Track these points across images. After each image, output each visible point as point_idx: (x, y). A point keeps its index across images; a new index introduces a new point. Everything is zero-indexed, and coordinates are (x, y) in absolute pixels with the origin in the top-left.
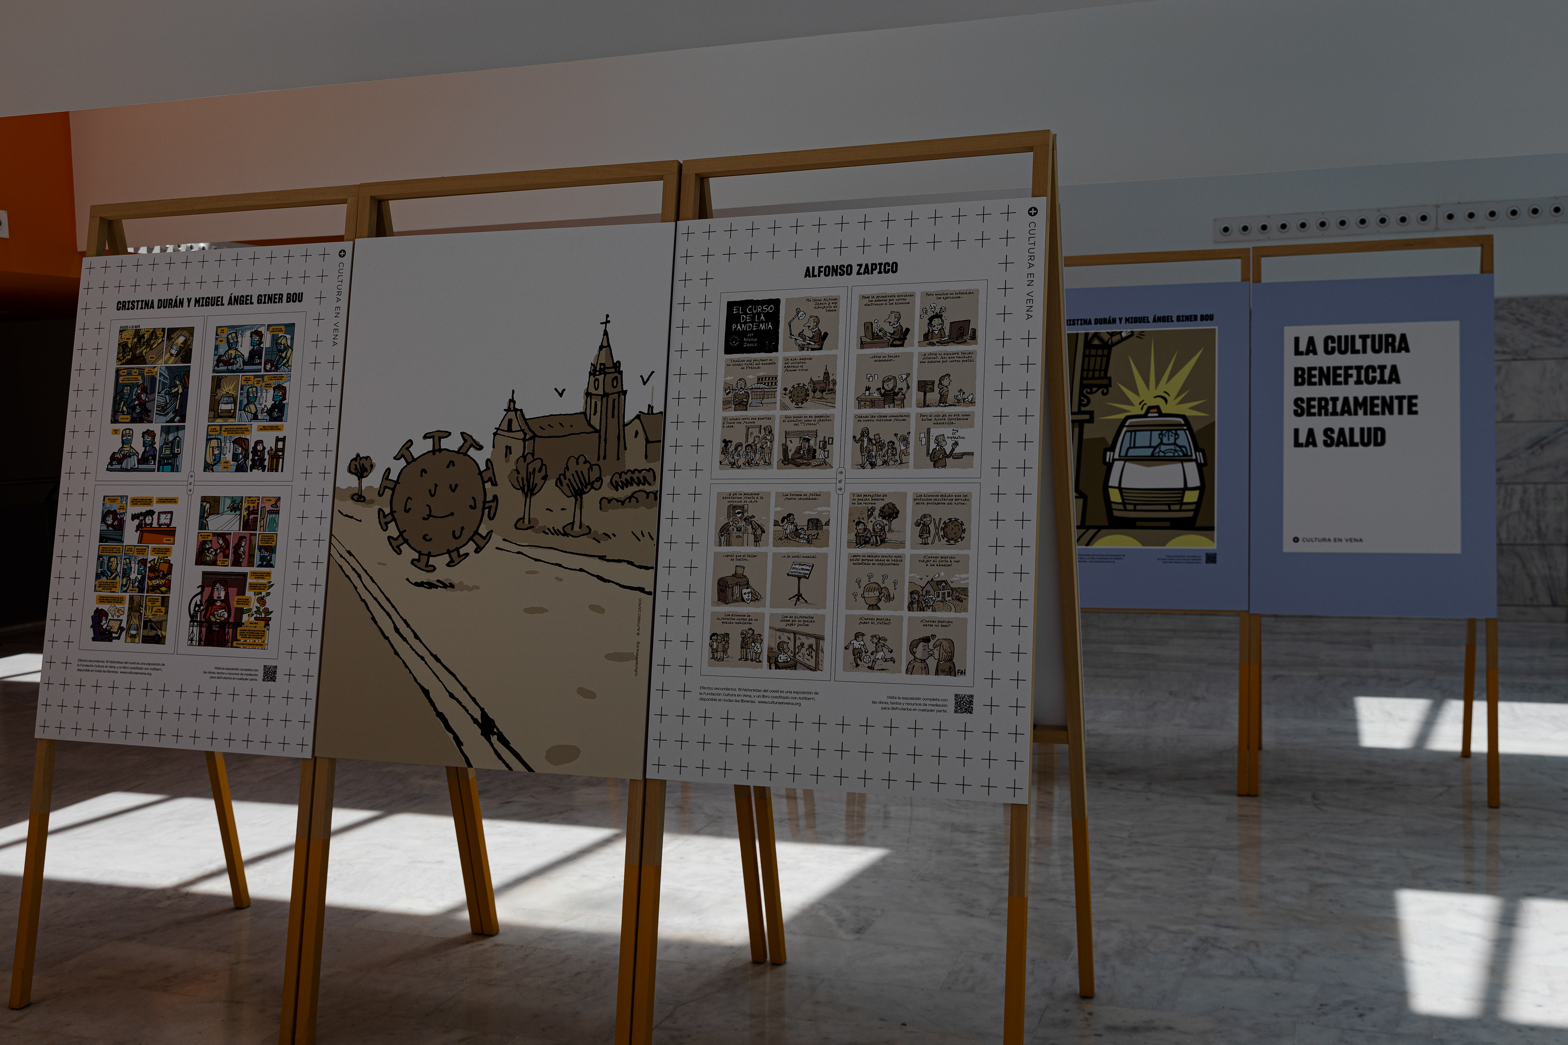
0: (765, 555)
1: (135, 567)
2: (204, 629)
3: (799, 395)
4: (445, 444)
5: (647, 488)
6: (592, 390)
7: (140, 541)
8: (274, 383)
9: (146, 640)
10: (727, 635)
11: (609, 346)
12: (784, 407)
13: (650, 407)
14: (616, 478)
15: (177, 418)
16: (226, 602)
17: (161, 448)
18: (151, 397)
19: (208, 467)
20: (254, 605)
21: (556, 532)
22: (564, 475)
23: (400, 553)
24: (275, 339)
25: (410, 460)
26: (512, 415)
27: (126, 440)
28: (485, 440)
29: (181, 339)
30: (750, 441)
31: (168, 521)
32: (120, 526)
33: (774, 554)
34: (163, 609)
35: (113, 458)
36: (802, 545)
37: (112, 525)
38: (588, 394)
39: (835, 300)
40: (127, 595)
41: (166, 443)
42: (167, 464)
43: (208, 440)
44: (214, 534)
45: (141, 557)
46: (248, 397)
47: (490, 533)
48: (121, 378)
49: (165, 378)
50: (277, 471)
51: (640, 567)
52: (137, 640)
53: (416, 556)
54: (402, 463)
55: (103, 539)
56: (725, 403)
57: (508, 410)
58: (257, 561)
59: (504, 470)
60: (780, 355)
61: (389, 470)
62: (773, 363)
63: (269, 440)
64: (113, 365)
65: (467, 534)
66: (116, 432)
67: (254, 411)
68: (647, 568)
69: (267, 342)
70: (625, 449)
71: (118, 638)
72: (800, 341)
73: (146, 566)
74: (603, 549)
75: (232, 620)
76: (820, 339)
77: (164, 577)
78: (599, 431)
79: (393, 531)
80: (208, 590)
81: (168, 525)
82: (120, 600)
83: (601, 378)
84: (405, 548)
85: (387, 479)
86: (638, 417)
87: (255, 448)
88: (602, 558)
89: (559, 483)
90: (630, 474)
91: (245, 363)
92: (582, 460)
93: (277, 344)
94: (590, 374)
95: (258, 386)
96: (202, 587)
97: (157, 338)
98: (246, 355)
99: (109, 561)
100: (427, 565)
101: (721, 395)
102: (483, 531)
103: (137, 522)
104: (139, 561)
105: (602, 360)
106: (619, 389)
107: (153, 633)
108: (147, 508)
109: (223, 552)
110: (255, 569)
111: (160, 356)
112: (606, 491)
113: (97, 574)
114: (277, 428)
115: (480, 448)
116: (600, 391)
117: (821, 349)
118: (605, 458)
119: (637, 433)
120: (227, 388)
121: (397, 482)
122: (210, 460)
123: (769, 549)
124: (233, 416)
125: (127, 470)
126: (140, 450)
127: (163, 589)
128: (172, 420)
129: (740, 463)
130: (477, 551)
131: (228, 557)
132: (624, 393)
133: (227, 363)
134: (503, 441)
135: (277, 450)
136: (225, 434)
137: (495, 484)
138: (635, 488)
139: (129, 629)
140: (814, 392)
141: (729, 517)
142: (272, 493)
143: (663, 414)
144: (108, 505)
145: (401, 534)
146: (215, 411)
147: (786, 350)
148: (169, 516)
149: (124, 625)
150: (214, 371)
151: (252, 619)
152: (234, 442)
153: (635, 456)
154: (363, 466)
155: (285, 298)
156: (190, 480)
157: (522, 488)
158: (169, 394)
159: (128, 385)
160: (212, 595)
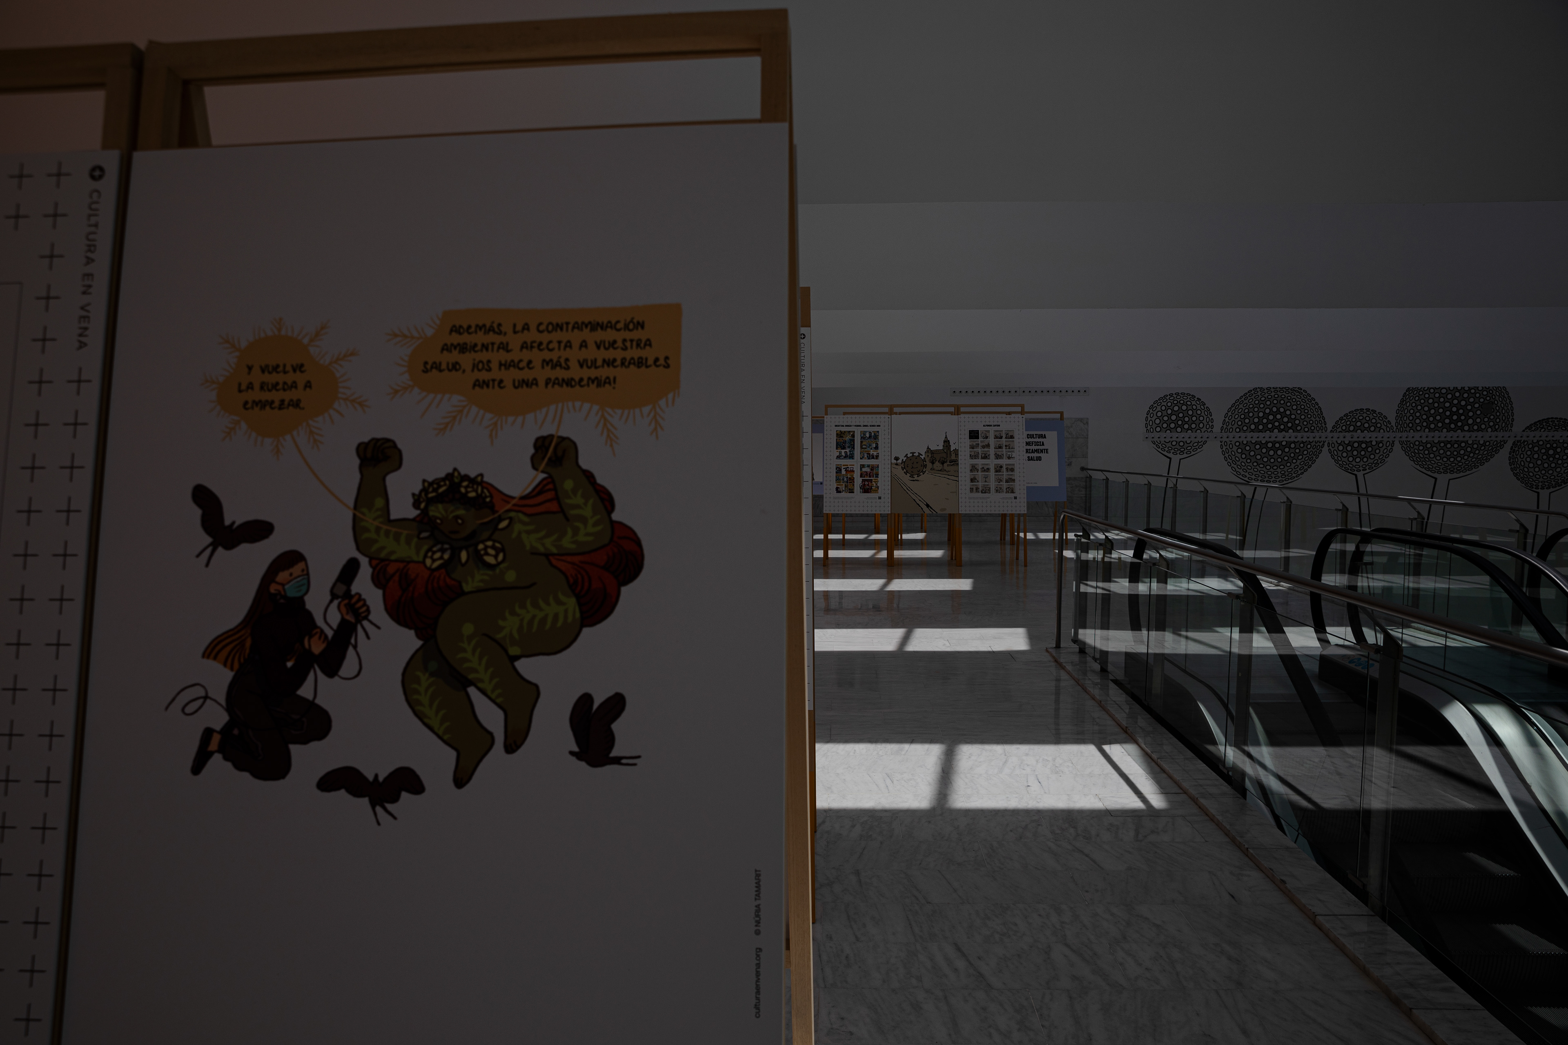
1: (845, 478)
2: (863, 490)
3: (983, 447)
4: (914, 454)
5: (956, 463)
7: (846, 473)
8: (875, 442)
10: (973, 488)
11: (947, 437)
12: (981, 449)
13: (956, 449)
14: (949, 461)
15: (852, 449)
16: (868, 485)
17: (849, 455)
18: (846, 445)
21: (939, 471)
22: (939, 461)
23: (907, 475)
24: (875, 433)
27: (841, 453)
28: (923, 454)
29: (852, 433)
30: (975, 455)
31: (853, 469)
32: (841, 470)
34: (853, 487)
35: (837, 457)
36: (986, 473)
37: (839, 471)
38: (943, 446)
39: (989, 431)
42: (851, 458)
43: (861, 453)
44: (864, 472)
45: (847, 477)
46: (869, 445)
47: (925, 471)
49: (849, 441)
50: (877, 459)
51: (955, 477)
52: (847, 493)
53: (910, 475)
54: (906, 458)
55: (836, 473)
57: (927, 449)
58: (875, 476)
59: (927, 459)
61: (903, 459)
62: (978, 441)
63: (875, 454)
64: (836, 438)
65: (921, 471)
66: (837, 452)
67: (871, 448)
69: (873, 434)
70: (951, 456)
71: (843, 492)
75: (869, 488)
77: (853, 480)
78: (946, 453)
79: (905, 470)
80: (863, 483)
82: (843, 485)
83: (946, 443)
85: (903, 461)
86: (953, 450)
87: (872, 455)
88: (948, 475)
90: (952, 460)
91: (868, 438)
92: (942, 458)
93: (876, 435)
94: (943, 442)
95: (871, 443)
96: (862, 482)
97: (847, 433)
99: (838, 477)
100: (912, 477)
101: (969, 447)
103: (845, 470)
105: (946, 440)
106: (949, 445)
107: (851, 491)
108: (848, 467)
109: (866, 475)
110: (874, 478)
111: (847, 436)
113: (836, 480)
114: (876, 451)
116: (946, 446)
117: (987, 439)
118: (947, 457)
119: (953, 453)
120: (864, 443)
121: (905, 462)
122: (861, 457)
123: (980, 473)
124: (866, 449)
125: (841, 459)
126: (844, 455)
127: (853, 483)
129: (973, 459)
130: (923, 474)
131: (868, 476)
133: (864, 438)
134: (927, 454)
135: (877, 455)
136: (864, 452)
137: (926, 462)
138: (953, 463)
140: (986, 446)
141: (972, 468)
142: (877, 464)
144: (837, 467)
146: (862, 448)
147: (980, 439)
149: (844, 490)
150: (860, 440)
151: (874, 488)
152: (866, 454)
153: (953, 457)
154: (897, 459)
155: (877, 426)
156: (857, 461)
157: (931, 463)
158: (850, 444)
159: (839, 442)
160: (865, 483)
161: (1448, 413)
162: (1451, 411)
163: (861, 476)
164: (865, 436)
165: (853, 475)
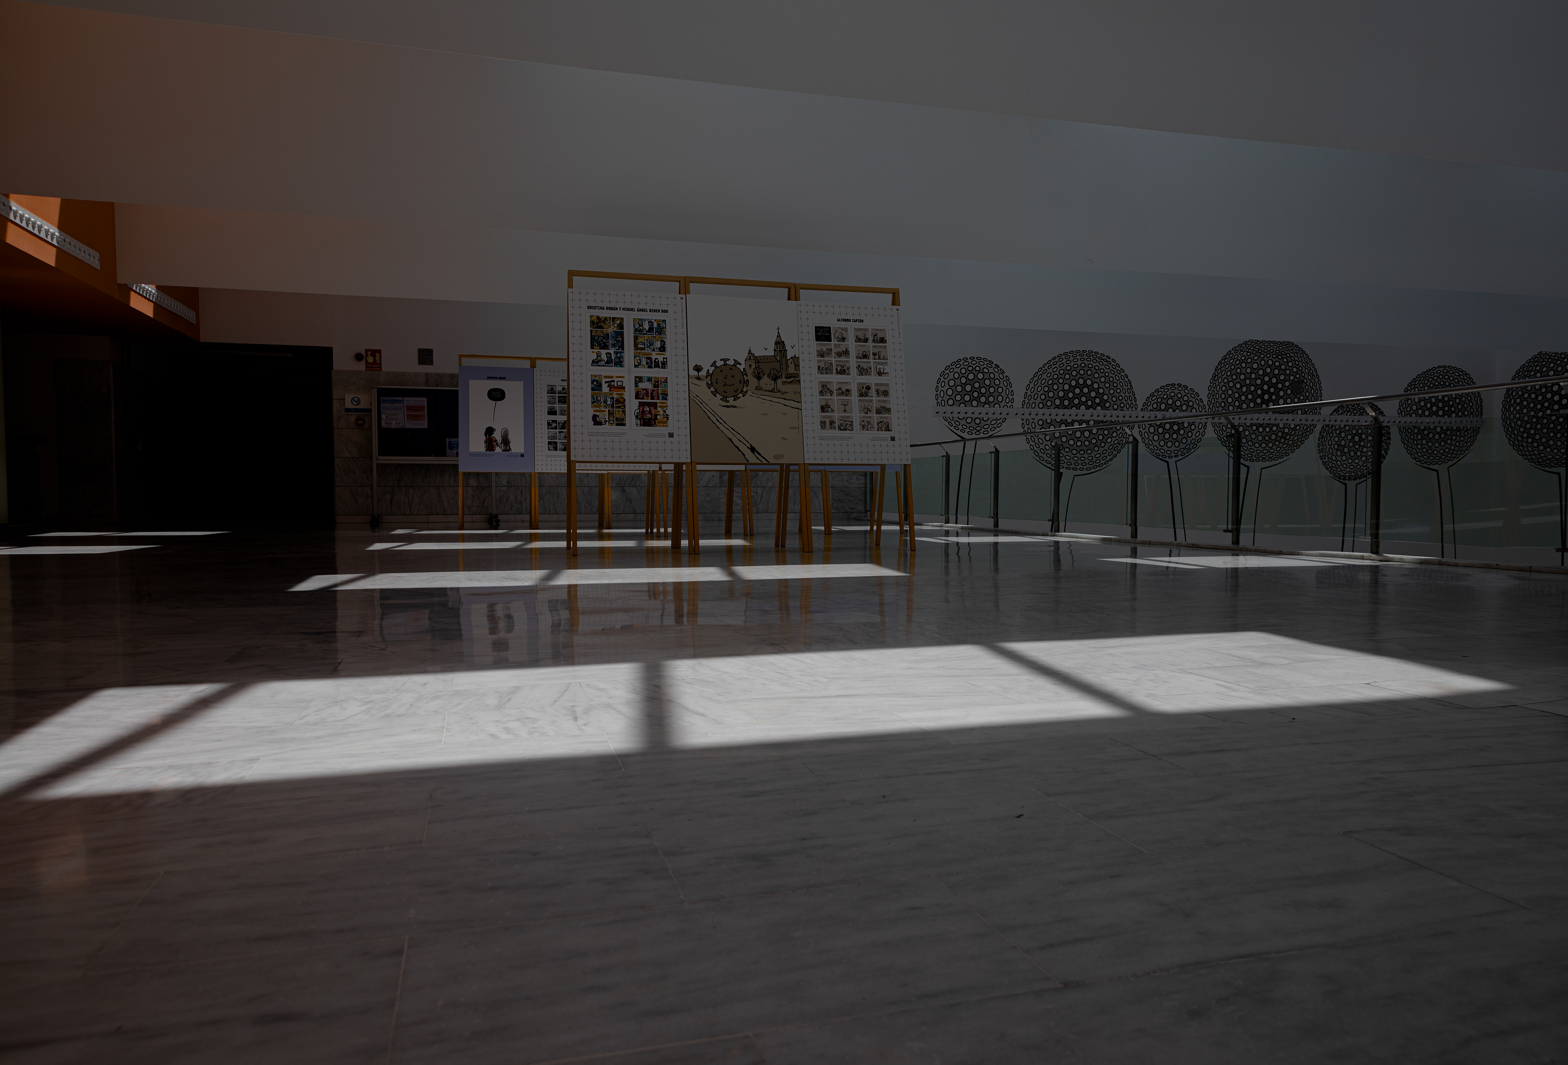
0: (834, 399)
1: (609, 400)
2: (642, 421)
3: (839, 354)
4: (728, 362)
5: (796, 379)
7: (610, 391)
8: (660, 339)
9: (617, 425)
10: (825, 421)
11: (780, 336)
12: (835, 357)
13: (795, 355)
14: (787, 375)
15: (620, 349)
16: (650, 412)
17: (615, 359)
18: (608, 341)
19: (636, 366)
20: (662, 413)
21: (769, 391)
23: (716, 396)
24: (658, 325)
25: (716, 367)
27: (599, 356)
28: (743, 362)
29: (618, 322)
30: (826, 367)
31: (621, 384)
32: (600, 385)
33: (837, 399)
34: (624, 414)
35: (593, 361)
36: (845, 397)
37: (596, 385)
38: (775, 350)
39: (847, 328)
40: (607, 410)
41: (617, 357)
42: (618, 364)
43: (635, 357)
44: (642, 389)
45: (611, 396)
46: (650, 343)
47: (747, 391)
48: (593, 334)
49: (613, 335)
50: (665, 368)
51: (797, 402)
52: (613, 425)
53: (722, 397)
54: (713, 368)
55: (592, 389)
56: (817, 355)
57: (749, 353)
58: (661, 398)
59: (750, 372)
60: (832, 343)
61: (708, 370)
62: (830, 345)
63: (660, 358)
64: (589, 329)
65: (739, 391)
66: (593, 352)
67: (653, 348)
68: (799, 402)
69: (655, 325)
70: (788, 367)
71: (605, 424)
72: (838, 339)
73: (613, 399)
74: (785, 396)
75: (653, 418)
76: (844, 339)
77: (622, 403)
78: (780, 362)
79: (712, 389)
80: (641, 408)
81: (622, 386)
83: (778, 345)
84: (717, 395)
85: (708, 373)
86: (791, 358)
87: (655, 361)
88: (785, 399)
89: (769, 376)
90: (791, 375)
91: (647, 332)
93: (660, 326)
94: (775, 344)
97: (607, 320)
98: (647, 329)
99: (597, 397)
100: (726, 400)
101: (816, 353)
102: (745, 390)
103: (607, 384)
104: (610, 398)
105: (778, 340)
106: (784, 349)
107: (620, 422)
108: (612, 380)
109: (646, 395)
110: (660, 401)
111: (610, 327)
112: (784, 379)
113: (592, 402)
114: (663, 354)
115: (741, 364)
116: (779, 349)
117: (844, 342)
119: (792, 363)
120: (640, 340)
121: (712, 374)
122: (637, 364)
123: (835, 397)
124: (644, 349)
125: (600, 366)
126: (605, 359)
127: (623, 407)
128: (618, 349)
129: (824, 373)
131: (648, 396)
132: (787, 350)
134: (748, 363)
135: (664, 362)
136: (642, 355)
137: (747, 376)
138: (793, 379)
139: (609, 421)
140: (844, 354)
141: (822, 388)
142: (665, 376)
143: (799, 357)
144: (593, 378)
145: (716, 390)
146: (636, 345)
147: (834, 342)
148: (622, 382)
149: (607, 419)
150: (634, 334)
151: (661, 417)
152: (646, 358)
153: (792, 370)
155: (661, 311)
156: (629, 370)
157: (756, 377)
158: (616, 340)
159: (596, 336)
160: (643, 409)
163: (637, 397)
164: (642, 328)
165: (622, 394)
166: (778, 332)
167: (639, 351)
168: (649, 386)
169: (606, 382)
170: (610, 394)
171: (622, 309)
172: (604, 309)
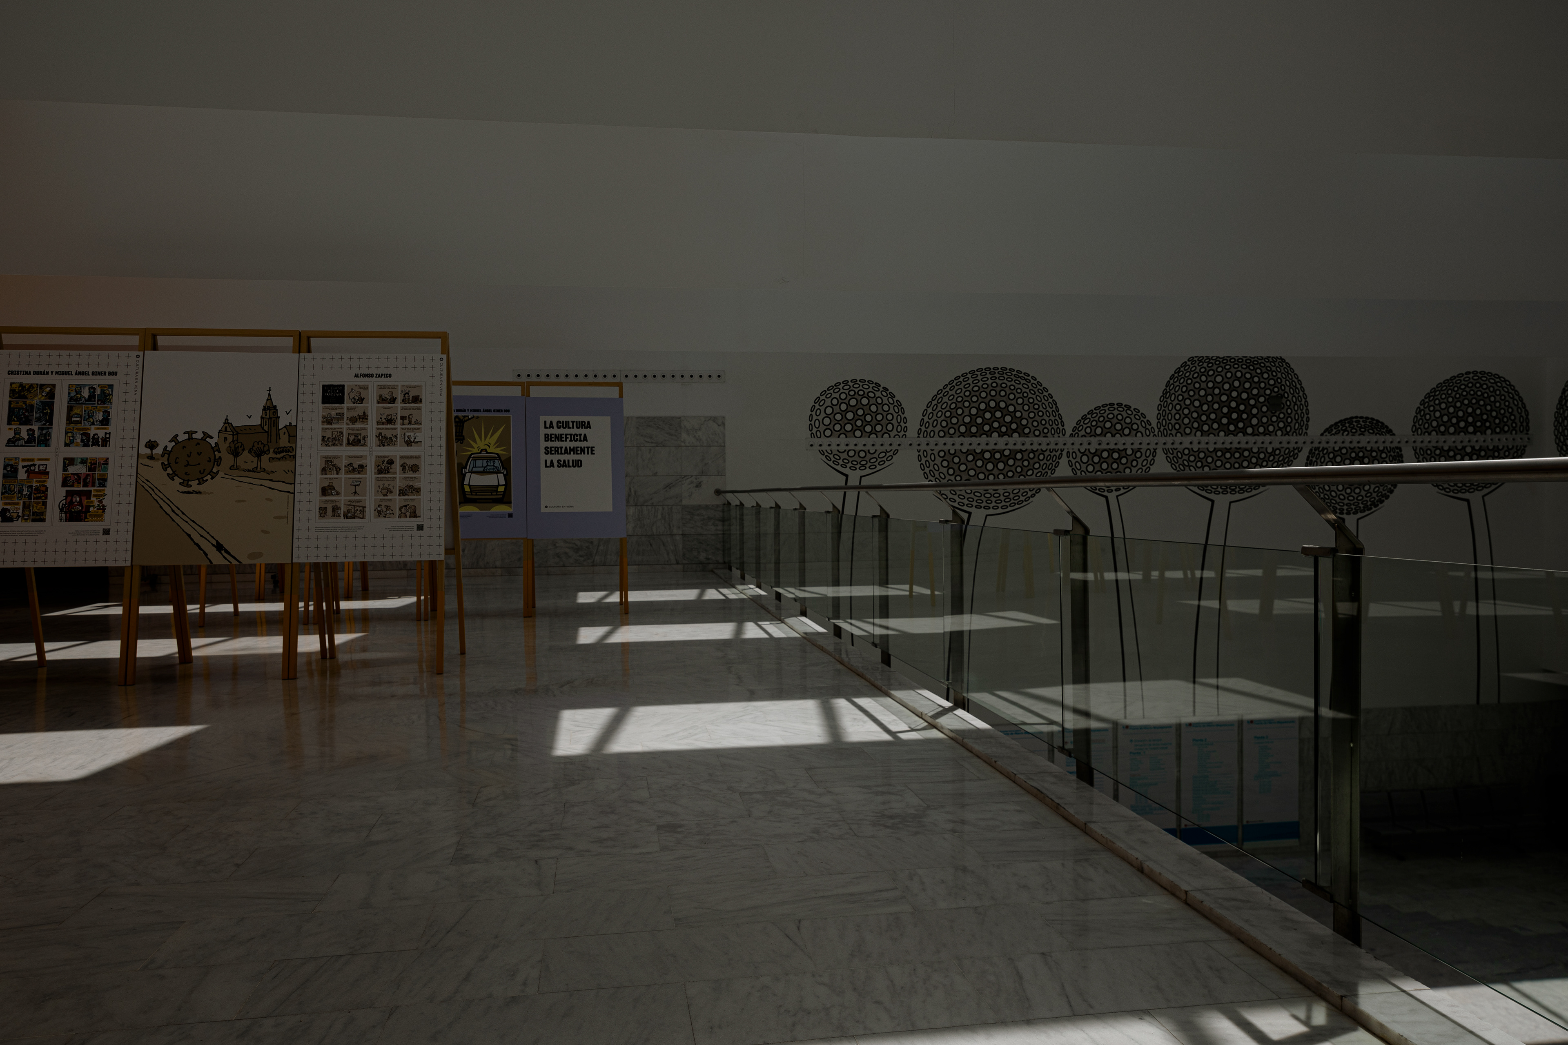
0: (341, 478)
1: (25, 489)
2: (68, 515)
3: (353, 420)
4: (194, 436)
5: (290, 454)
6: (264, 416)
7: (28, 477)
8: (103, 409)
9: (33, 521)
10: (326, 508)
11: (271, 399)
12: (347, 424)
13: (290, 423)
14: (276, 450)
15: (47, 424)
16: (80, 503)
17: (39, 437)
18: (31, 414)
20: (96, 503)
21: (250, 471)
22: (252, 449)
23: (173, 480)
24: (102, 391)
25: (177, 442)
26: (227, 425)
27: (17, 432)
28: (215, 434)
29: (48, 389)
30: (334, 436)
31: (44, 469)
32: (15, 471)
33: (345, 478)
34: (44, 507)
35: (9, 440)
36: (356, 474)
37: (10, 471)
38: (262, 418)
39: (367, 386)
40: (22, 502)
41: (41, 434)
43: (66, 433)
44: (72, 474)
45: (29, 484)
46: (88, 415)
47: (218, 472)
48: (12, 405)
49: (39, 406)
51: (288, 483)
52: (28, 521)
53: (182, 481)
54: (173, 443)
55: (5, 476)
56: (323, 422)
57: (225, 423)
58: (97, 485)
59: (224, 447)
60: (345, 405)
61: (166, 446)
62: (342, 408)
63: (101, 434)
65: (207, 472)
66: (10, 429)
67: (92, 421)
68: (291, 484)
69: (98, 392)
70: (280, 439)
71: (17, 520)
72: (353, 400)
73: (32, 488)
74: (271, 477)
75: (84, 510)
76: (361, 400)
77: (43, 492)
78: (268, 432)
79: (169, 471)
81: (45, 470)
82: (17, 504)
83: (268, 411)
84: (176, 478)
85: (166, 450)
86: (285, 427)
87: (93, 437)
88: (271, 480)
89: (250, 452)
90: (282, 449)
91: (86, 400)
92: (260, 443)
93: (104, 393)
94: (263, 410)
95: (94, 411)
96: (66, 496)
97: (33, 388)
98: (87, 397)
99: (9, 486)
100: (187, 484)
101: (321, 419)
102: (215, 470)
103: (25, 469)
104: (28, 487)
105: (268, 404)
106: (276, 416)
107: (38, 517)
108: (32, 463)
109: (77, 481)
110: (96, 488)
111: (36, 396)
112: (272, 455)
114: (105, 429)
115: (212, 438)
116: (268, 417)
117: (362, 403)
118: (271, 442)
119: (285, 433)
120: (76, 411)
121: (171, 451)
123: (343, 475)
124: (81, 423)
125: (18, 446)
126: (26, 437)
127: (43, 498)
128: (44, 424)
129: (330, 444)
130: (212, 478)
131: (80, 484)
132: (278, 418)
133: (76, 400)
134: (223, 436)
136: (76, 431)
137: (219, 452)
138: (285, 454)
140: (360, 419)
141: (325, 464)
142: (105, 456)
143: (296, 426)
144: (7, 462)
145: (174, 472)
146: (69, 420)
147: (347, 404)
148: (45, 466)
149: (20, 514)
150: (68, 403)
151: (95, 509)
153: (284, 442)
154: (152, 445)
155: (107, 374)
156: (57, 450)
157: (233, 454)
158: (42, 413)
159: (16, 408)
160: (72, 500)
161: (1225, 410)
162: (1229, 407)
163: (64, 484)
164: (79, 396)
165: (45, 481)
166: (269, 394)
167: (72, 425)
168: (81, 469)
169: (23, 467)
170: (27, 482)
171: (54, 373)
172: (30, 373)
